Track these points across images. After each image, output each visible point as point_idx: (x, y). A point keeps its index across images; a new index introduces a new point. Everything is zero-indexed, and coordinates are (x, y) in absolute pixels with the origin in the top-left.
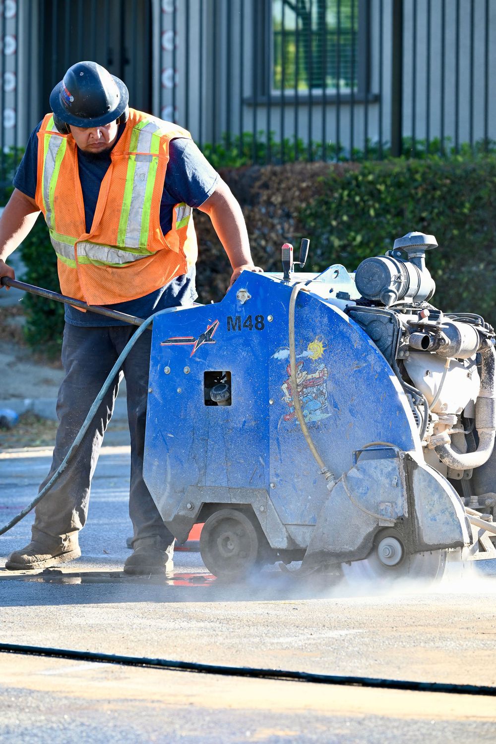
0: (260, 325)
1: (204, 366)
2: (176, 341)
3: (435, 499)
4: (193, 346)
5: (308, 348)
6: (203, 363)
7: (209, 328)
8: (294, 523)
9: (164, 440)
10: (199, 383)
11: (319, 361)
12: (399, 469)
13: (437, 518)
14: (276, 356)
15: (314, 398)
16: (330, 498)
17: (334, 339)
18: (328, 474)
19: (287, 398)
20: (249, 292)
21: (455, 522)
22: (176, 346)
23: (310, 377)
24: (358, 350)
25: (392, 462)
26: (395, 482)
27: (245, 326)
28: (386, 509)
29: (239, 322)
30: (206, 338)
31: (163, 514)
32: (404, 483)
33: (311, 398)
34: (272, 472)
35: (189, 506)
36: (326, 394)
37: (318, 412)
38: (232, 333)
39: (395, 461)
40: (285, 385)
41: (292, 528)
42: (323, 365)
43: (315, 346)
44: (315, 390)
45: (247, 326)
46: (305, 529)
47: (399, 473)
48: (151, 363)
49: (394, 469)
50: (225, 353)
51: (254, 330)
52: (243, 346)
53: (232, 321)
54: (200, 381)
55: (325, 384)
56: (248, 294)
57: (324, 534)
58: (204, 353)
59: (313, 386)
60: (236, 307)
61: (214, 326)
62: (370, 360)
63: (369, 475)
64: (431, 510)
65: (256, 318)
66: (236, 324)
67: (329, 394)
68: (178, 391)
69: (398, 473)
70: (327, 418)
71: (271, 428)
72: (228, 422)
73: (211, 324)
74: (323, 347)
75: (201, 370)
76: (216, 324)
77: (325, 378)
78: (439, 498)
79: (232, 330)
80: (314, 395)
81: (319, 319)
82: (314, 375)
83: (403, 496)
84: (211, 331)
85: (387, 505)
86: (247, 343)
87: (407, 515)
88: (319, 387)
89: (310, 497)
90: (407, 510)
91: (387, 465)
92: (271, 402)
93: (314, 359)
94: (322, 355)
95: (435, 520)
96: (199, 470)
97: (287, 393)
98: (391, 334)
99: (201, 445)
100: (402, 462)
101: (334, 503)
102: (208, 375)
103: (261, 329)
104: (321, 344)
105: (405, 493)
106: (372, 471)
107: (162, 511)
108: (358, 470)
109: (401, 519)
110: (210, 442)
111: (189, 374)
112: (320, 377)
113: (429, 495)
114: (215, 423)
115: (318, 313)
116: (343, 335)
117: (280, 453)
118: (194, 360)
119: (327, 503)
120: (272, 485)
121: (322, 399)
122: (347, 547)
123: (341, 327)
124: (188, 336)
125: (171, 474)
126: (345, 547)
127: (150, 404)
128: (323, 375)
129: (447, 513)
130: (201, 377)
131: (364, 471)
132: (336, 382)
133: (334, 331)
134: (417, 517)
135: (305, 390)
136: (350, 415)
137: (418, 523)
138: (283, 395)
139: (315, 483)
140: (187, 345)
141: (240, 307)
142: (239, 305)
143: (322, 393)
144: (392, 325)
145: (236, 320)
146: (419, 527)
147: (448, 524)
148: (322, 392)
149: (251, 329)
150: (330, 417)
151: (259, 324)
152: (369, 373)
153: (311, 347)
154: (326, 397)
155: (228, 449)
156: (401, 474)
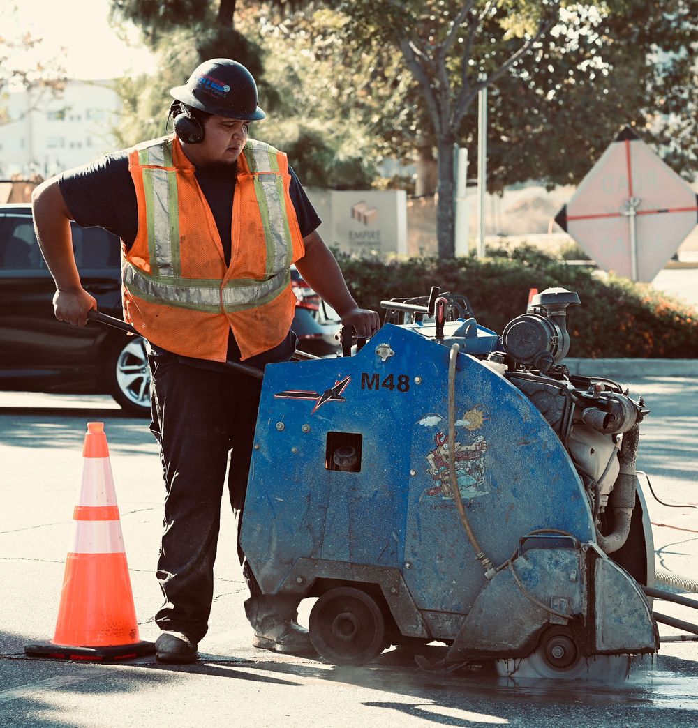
0: (403, 387)
1: (328, 426)
2: (293, 395)
3: (623, 599)
4: (316, 402)
5: (464, 417)
6: (327, 422)
7: (337, 384)
8: (432, 609)
9: (270, 504)
10: (320, 444)
11: (477, 432)
12: (579, 562)
13: (623, 620)
14: (422, 422)
15: (468, 473)
16: (488, 587)
17: (497, 409)
18: (486, 561)
19: (434, 470)
20: (392, 348)
21: (645, 626)
22: (294, 400)
23: (464, 448)
24: (528, 424)
25: (570, 554)
26: (573, 576)
27: (384, 385)
28: (560, 605)
29: (378, 380)
30: (332, 394)
31: (263, 586)
32: (585, 578)
33: (463, 472)
34: (408, 550)
35: (299, 580)
36: (483, 471)
37: (472, 489)
38: (367, 391)
39: (575, 553)
40: (431, 456)
41: (430, 615)
42: (481, 438)
43: (473, 415)
44: (469, 464)
45: (387, 386)
46: (445, 617)
47: (579, 567)
48: (259, 416)
49: (572, 562)
50: (356, 413)
51: (396, 391)
52: (380, 407)
53: (368, 378)
54: (322, 442)
55: (482, 459)
56: (391, 351)
57: (477, 626)
58: (329, 411)
59: (467, 459)
60: (374, 363)
61: (345, 382)
62: (542, 437)
63: (540, 566)
64: (615, 611)
65: (400, 379)
66: (373, 382)
67: (487, 469)
68: (293, 450)
69: (577, 567)
70: (482, 497)
71: (411, 502)
72: (354, 490)
73: (340, 379)
74: (483, 417)
75: (325, 428)
76: (347, 380)
77: (483, 451)
78: (627, 599)
79: (367, 389)
80: (467, 469)
81: (480, 385)
82: (469, 448)
83: (582, 592)
84: (340, 387)
85: (562, 601)
86: (385, 405)
87: (585, 614)
88: (474, 461)
89: (454, 582)
90: (586, 608)
91: (565, 556)
92: (412, 473)
93: (470, 429)
94: (481, 425)
95: (620, 622)
96: (314, 541)
97: (433, 465)
98: (561, 408)
99: (318, 513)
100: (584, 555)
101: (493, 593)
102: (331, 436)
103: (404, 391)
104: (481, 415)
105: (585, 589)
106: (544, 562)
107: (262, 583)
108: (527, 559)
109: (578, 617)
110: (330, 510)
111: (308, 432)
112: (476, 450)
113: (615, 593)
114: (338, 490)
115: (480, 379)
116: (509, 407)
117: (419, 530)
118: (315, 418)
119: (484, 593)
120: (407, 565)
121: (477, 474)
122: (506, 643)
123: (508, 398)
124: (309, 390)
125: (278, 542)
126: (503, 642)
127: (256, 462)
128: (481, 448)
129: (636, 615)
130: (324, 437)
131: (535, 562)
132: (498, 458)
133: (499, 401)
134: (597, 617)
135: (456, 463)
136: (511, 494)
138: (428, 466)
139: (461, 566)
140: (307, 400)
141: (379, 364)
142: (378, 360)
143: (478, 468)
144: (564, 397)
145: (373, 378)
147: (636, 627)
148: (478, 466)
149: (391, 390)
150: (486, 495)
151: (404, 384)
152: (539, 451)
153: (468, 416)
154: (483, 473)
155: (353, 521)
156: (581, 568)
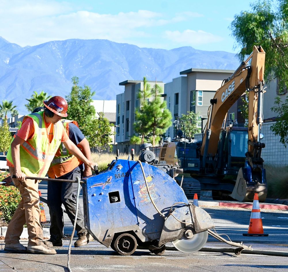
2: (96, 185)
4: (103, 186)
6: (108, 190)
7: (108, 179)
9: (96, 217)
10: (107, 197)
11: (151, 182)
13: (205, 221)
14: (135, 183)
17: (155, 175)
18: (164, 215)
19: (141, 196)
20: (122, 165)
22: (97, 187)
24: (164, 176)
25: (187, 207)
27: (122, 176)
29: (119, 175)
30: (107, 182)
32: (192, 213)
34: (139, 219)
35: (110, 235)
36: (155, 192)
38: (117, 179)
40: (140, 192)
41: (149, 235)
42: (152, 183)
43: (149, 178)
46: (153, 234)
49: (188, 209)
50: (116, 186)
52: (122, 182)
53: (117, 176)
55: (154, 189)
58: (107, 187)
59: (150, 190)
62: (168, 179)
63: (179, 213)
64: (202, 219)
65: (126, 173)
68: (100, 201)
70: (156, 199)
71: (136, 206)
72: (120, 207)
74: (152, 178)
75: (107, 192)
76: (111, 177)
78: (205, 215)
80: (150, 193)
81: (149, 170)
82: (150, 187)
84: (109, 180)
87: (194, 222)
88: (152, 190)
91: (185, 208)
93: (149, 182)
94: (152, 180)
95: (204, 221)
96: (112, 224)
99: (111, 216)
102: (110, 194)
103: (128, 176)
106: (180, 211)
108: (175, 212)
110: (114, 214)
113: (201, 214)
114: (115, 208)
115: (148, 168)
116: (158, 173)
118: (104, 190)
121: (153, 194)
123: (157, 171)
124: (100, 183)
125: (101, 227)
127: (89, 206)
128: (153, 186)
129: (208, 219)
130: (108, 195)
132: (158, 188)
134: (198, 222)
136: (164, 197)
137: (198, 224)
138: (139, 195)
140: (101, 186)
141: (119, 171)
146: (199, 225)
147: (209, 222)
148: (153, 192)
149: (124, 177)
152: (169, 183)
153: (147, 179)
155: (121, 215)
